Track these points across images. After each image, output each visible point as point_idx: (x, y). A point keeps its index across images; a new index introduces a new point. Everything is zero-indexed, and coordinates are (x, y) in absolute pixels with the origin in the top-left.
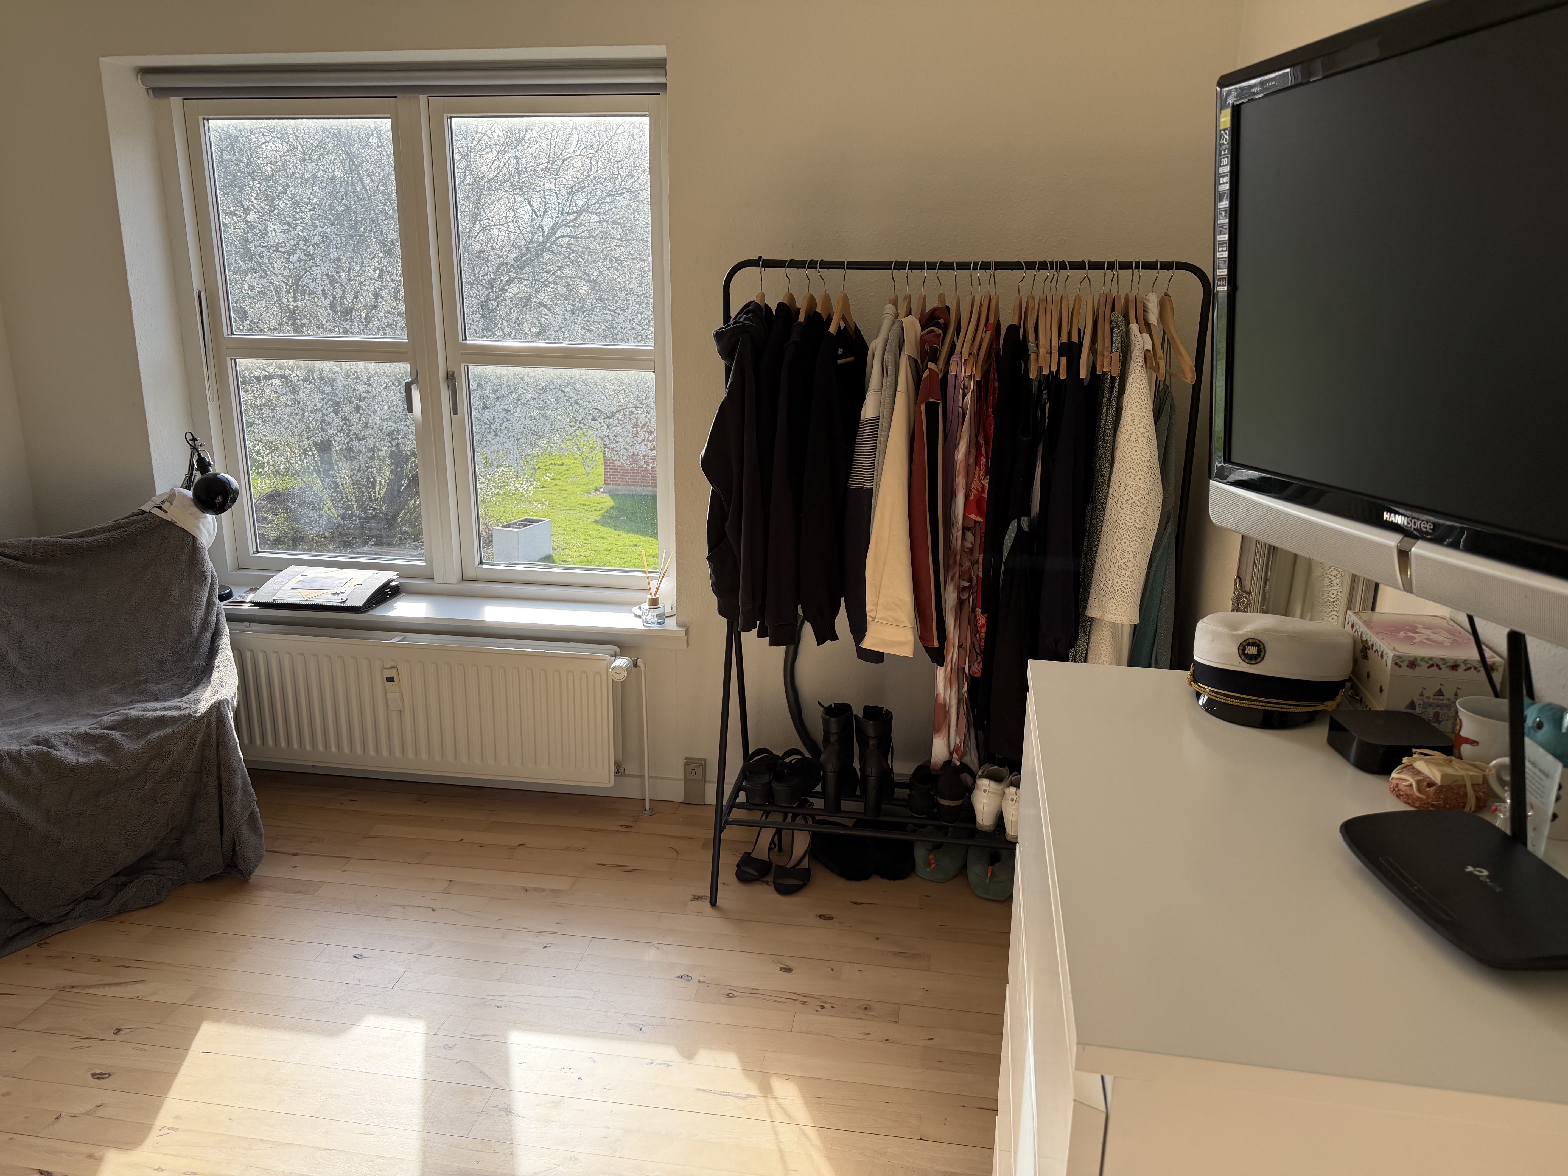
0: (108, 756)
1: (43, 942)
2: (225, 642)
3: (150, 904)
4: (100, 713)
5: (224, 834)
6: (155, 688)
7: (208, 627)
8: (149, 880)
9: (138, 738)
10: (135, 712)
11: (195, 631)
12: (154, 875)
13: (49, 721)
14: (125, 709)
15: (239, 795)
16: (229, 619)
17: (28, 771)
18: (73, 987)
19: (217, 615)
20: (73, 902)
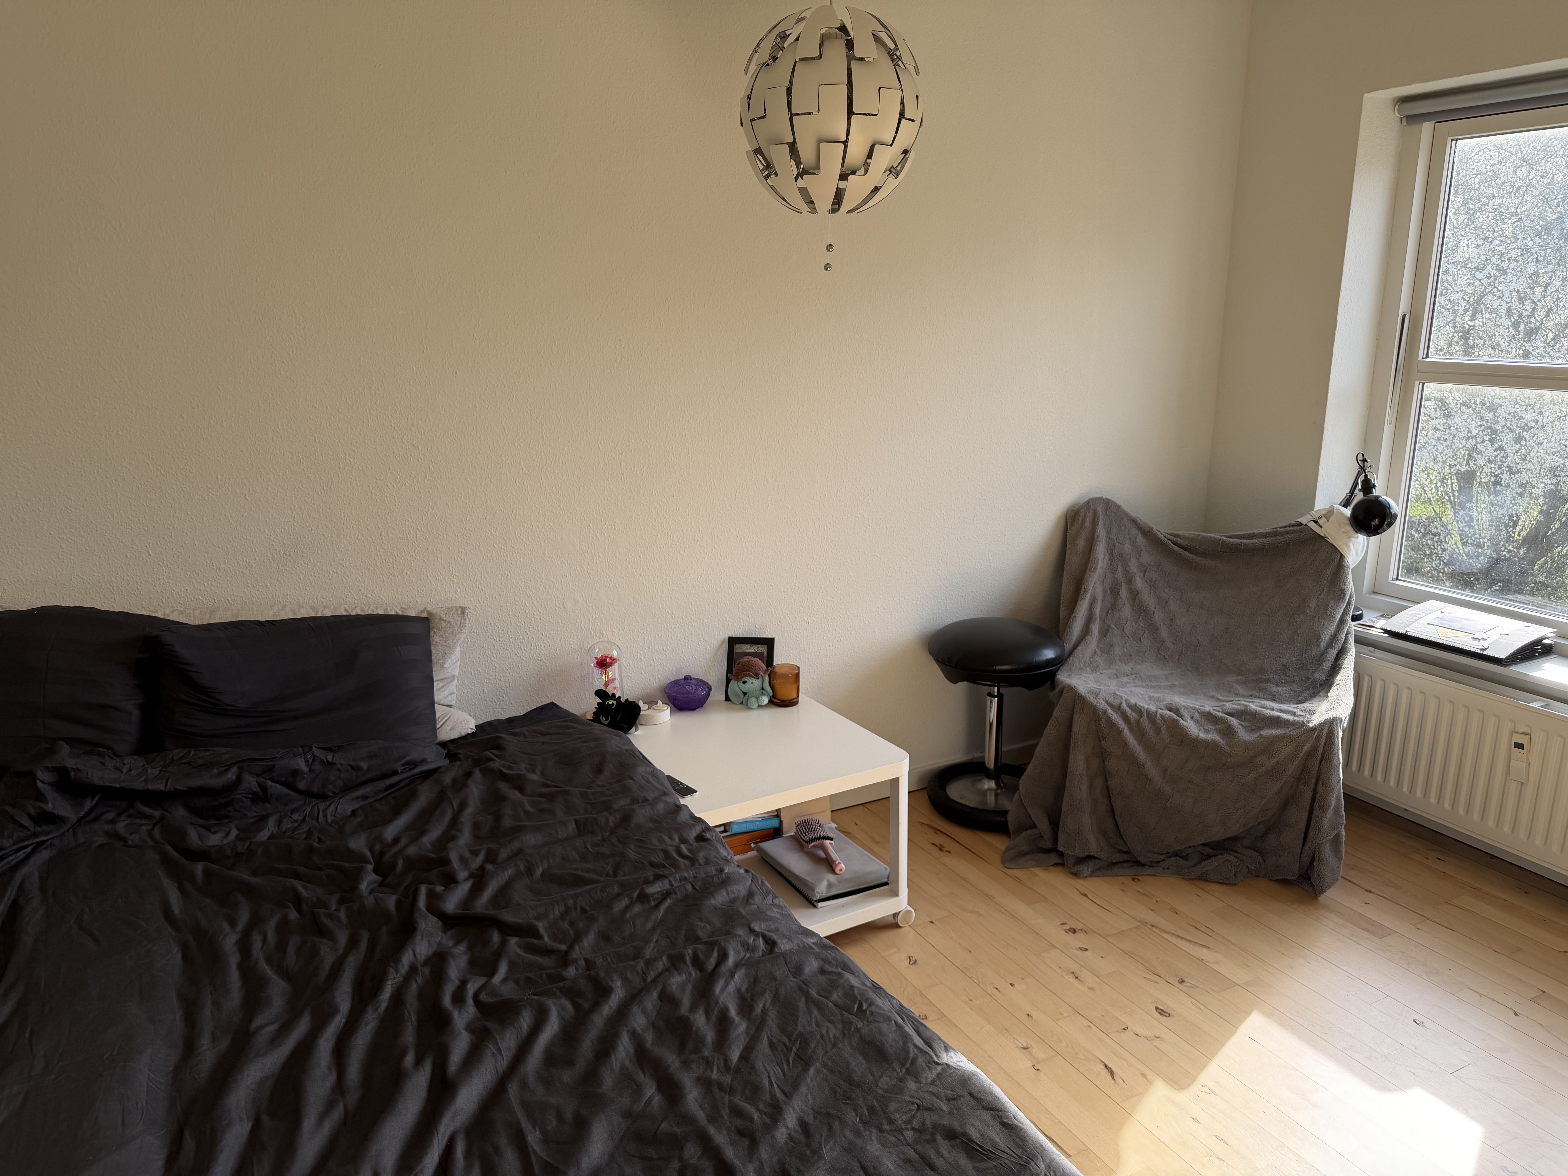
0: (1223, 739)
1: (1136, 877)
2: (1349, 663)
3: (1226, 882)
4: (1224, 698)
5: (1306, 846)
6: (1275, 689)
7: (1335, 643)
8: (1230, 861)
9: (1252, 730)
10: (1254, 706)
11: (1323, 644)
12: (1235, 857)
13: (1182, 694)
14: (1245, 701)
15: (1330, 813)
16: (1356, 642)
17: (1158, 731)
18: (1153, 926)
19: (1346, 634)
20: (1166, 854)
